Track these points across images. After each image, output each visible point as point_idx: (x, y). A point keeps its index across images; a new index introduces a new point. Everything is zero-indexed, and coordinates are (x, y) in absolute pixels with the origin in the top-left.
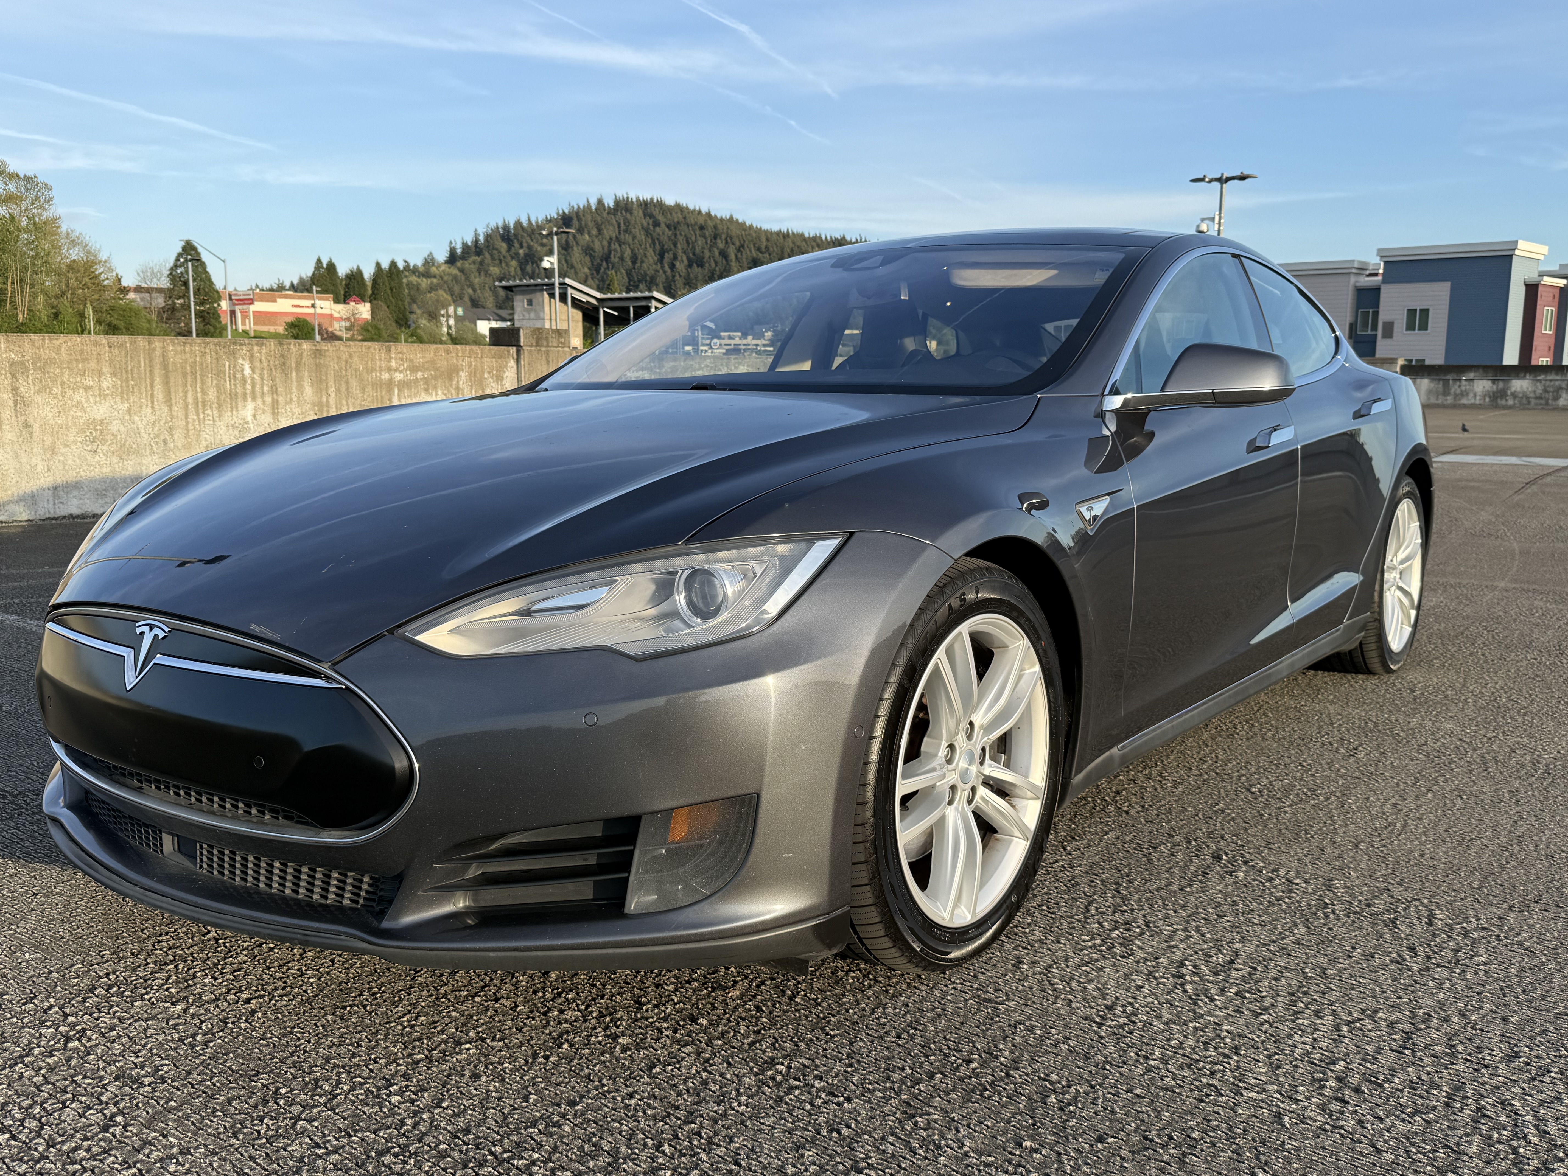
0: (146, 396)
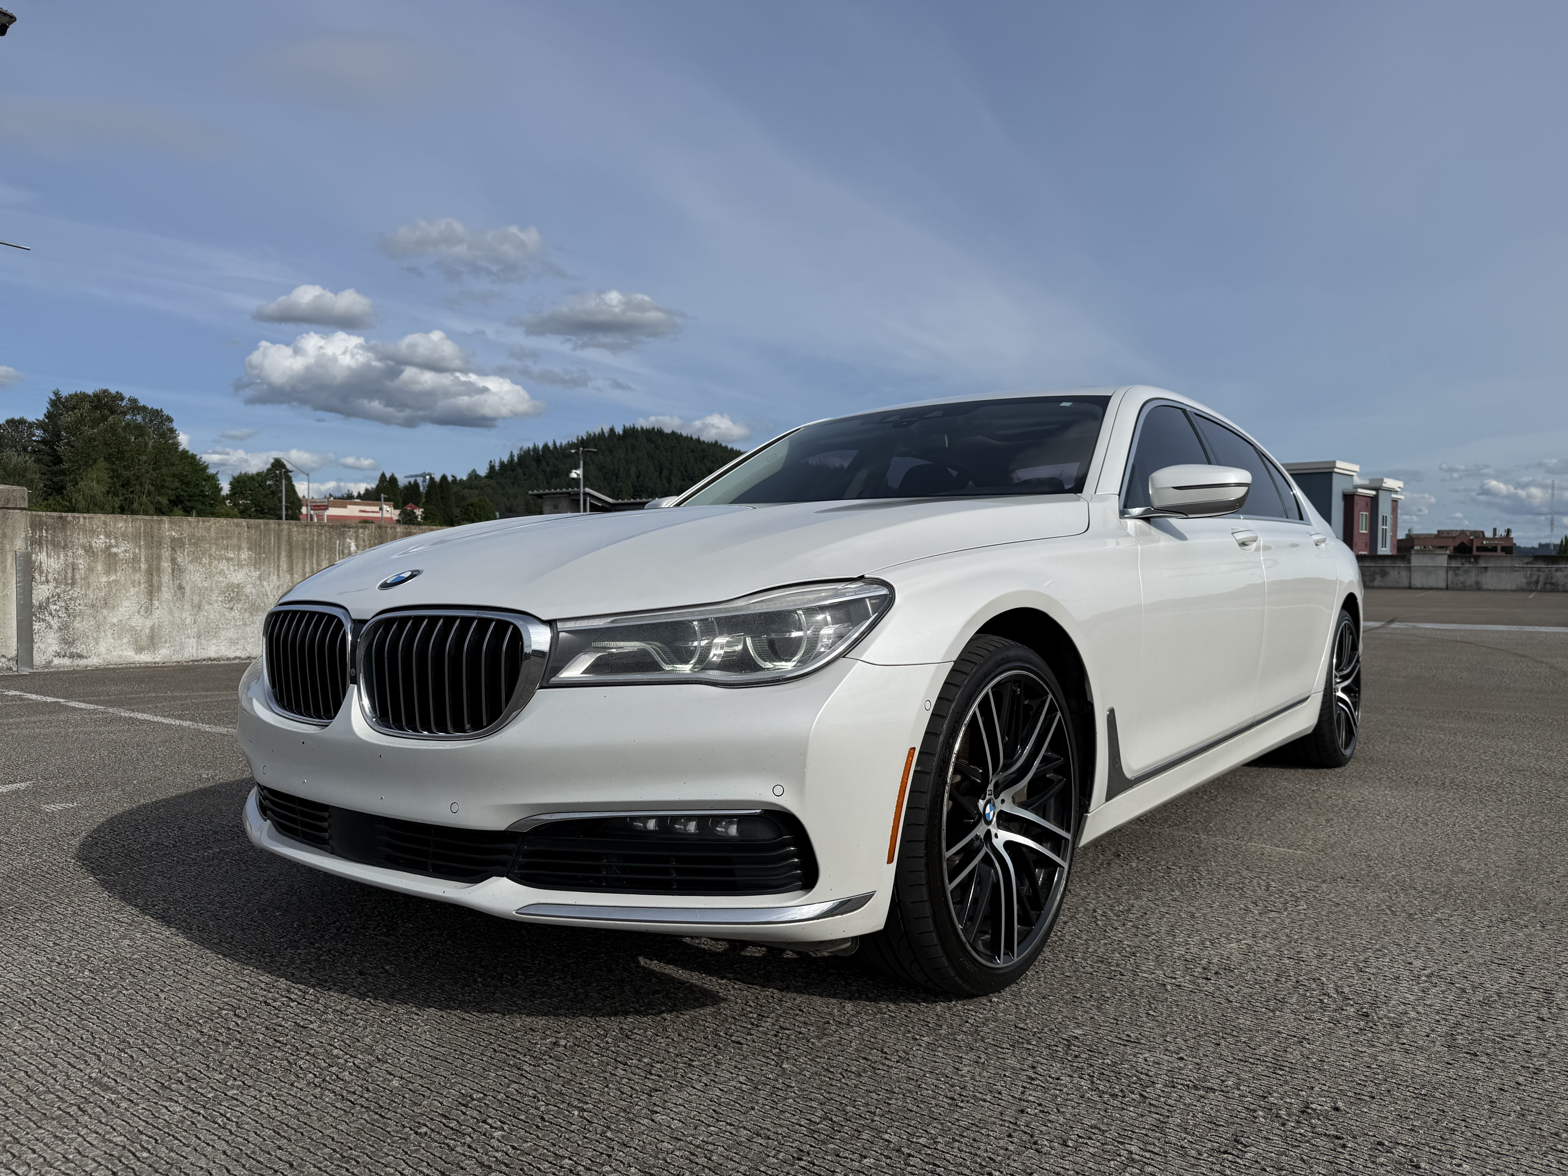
0: (274, 566)
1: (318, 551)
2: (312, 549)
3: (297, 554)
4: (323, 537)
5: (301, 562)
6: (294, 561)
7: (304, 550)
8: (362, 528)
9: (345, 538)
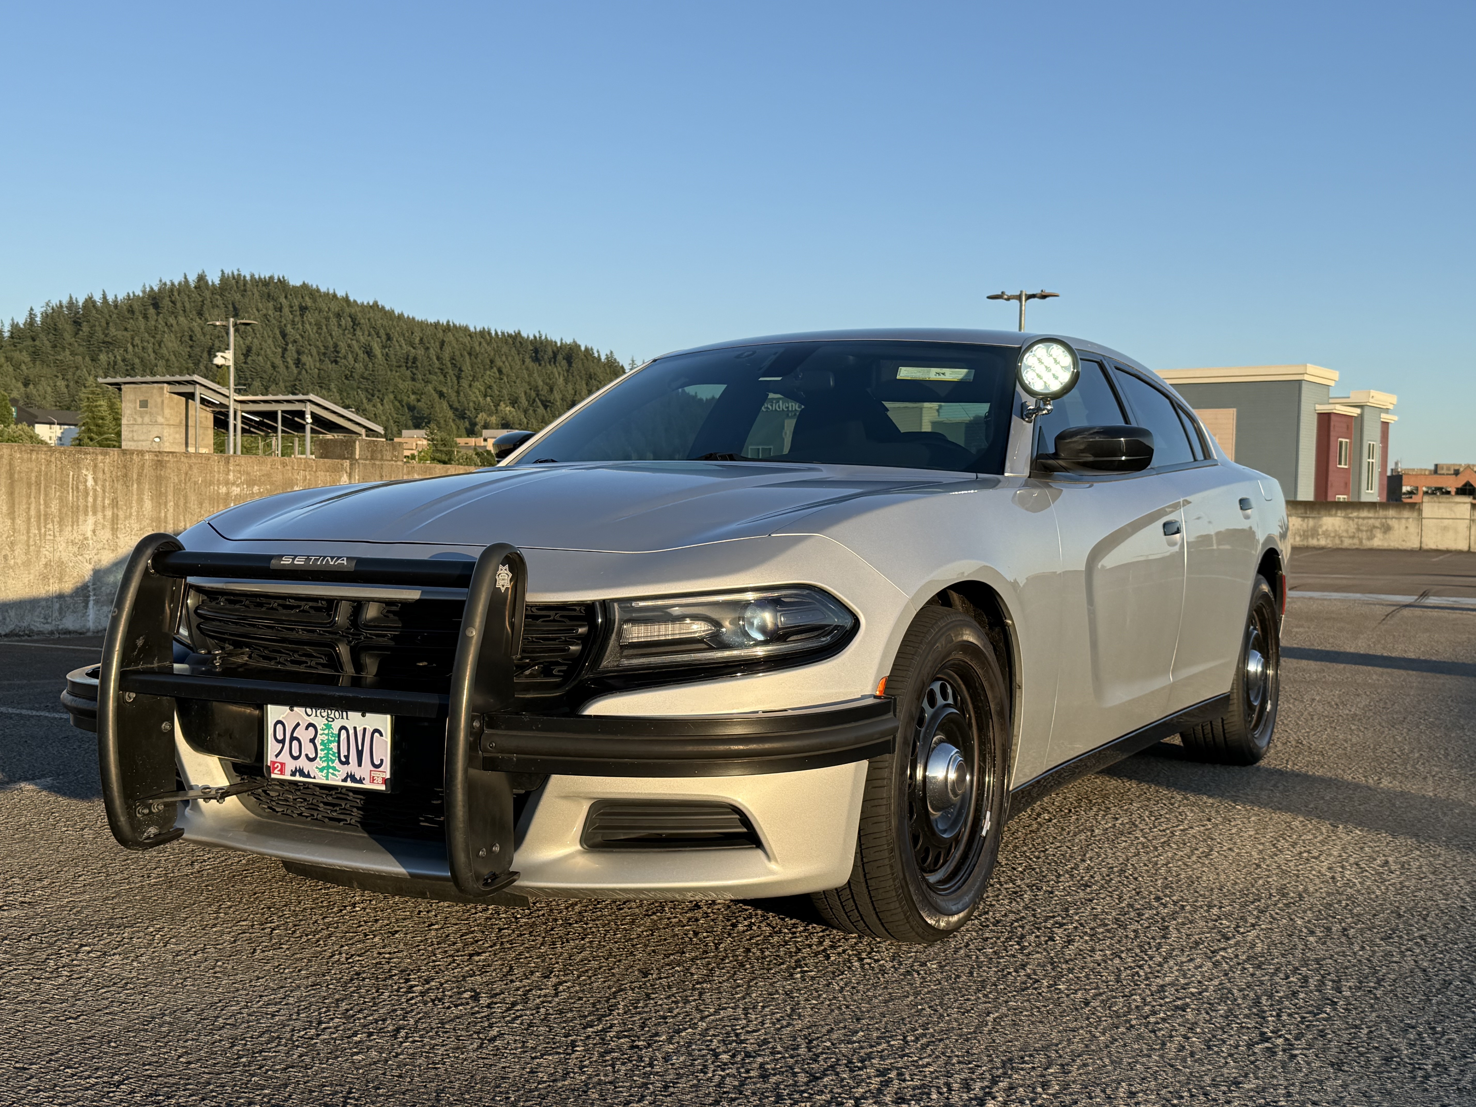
1: (46, 487)
2: (38, 484)
3: (21, 489)
4: (53, 466)
5: (25, 501)
6: (17, 501)
7: (29, 485)
8: (101, 454)
9: (79, 468)
